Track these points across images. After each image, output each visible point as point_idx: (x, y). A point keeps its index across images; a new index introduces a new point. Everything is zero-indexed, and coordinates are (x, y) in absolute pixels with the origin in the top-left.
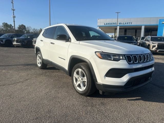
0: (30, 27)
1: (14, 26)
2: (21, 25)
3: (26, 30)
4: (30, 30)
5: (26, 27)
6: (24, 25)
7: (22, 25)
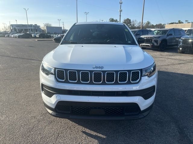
0: (136, 20)
1: (119, 21)
2: (126, 19)
3: (131, 24)
4: (135, 24)
5: (131, 21)
6: (130, 19)
7: (128, 19)
